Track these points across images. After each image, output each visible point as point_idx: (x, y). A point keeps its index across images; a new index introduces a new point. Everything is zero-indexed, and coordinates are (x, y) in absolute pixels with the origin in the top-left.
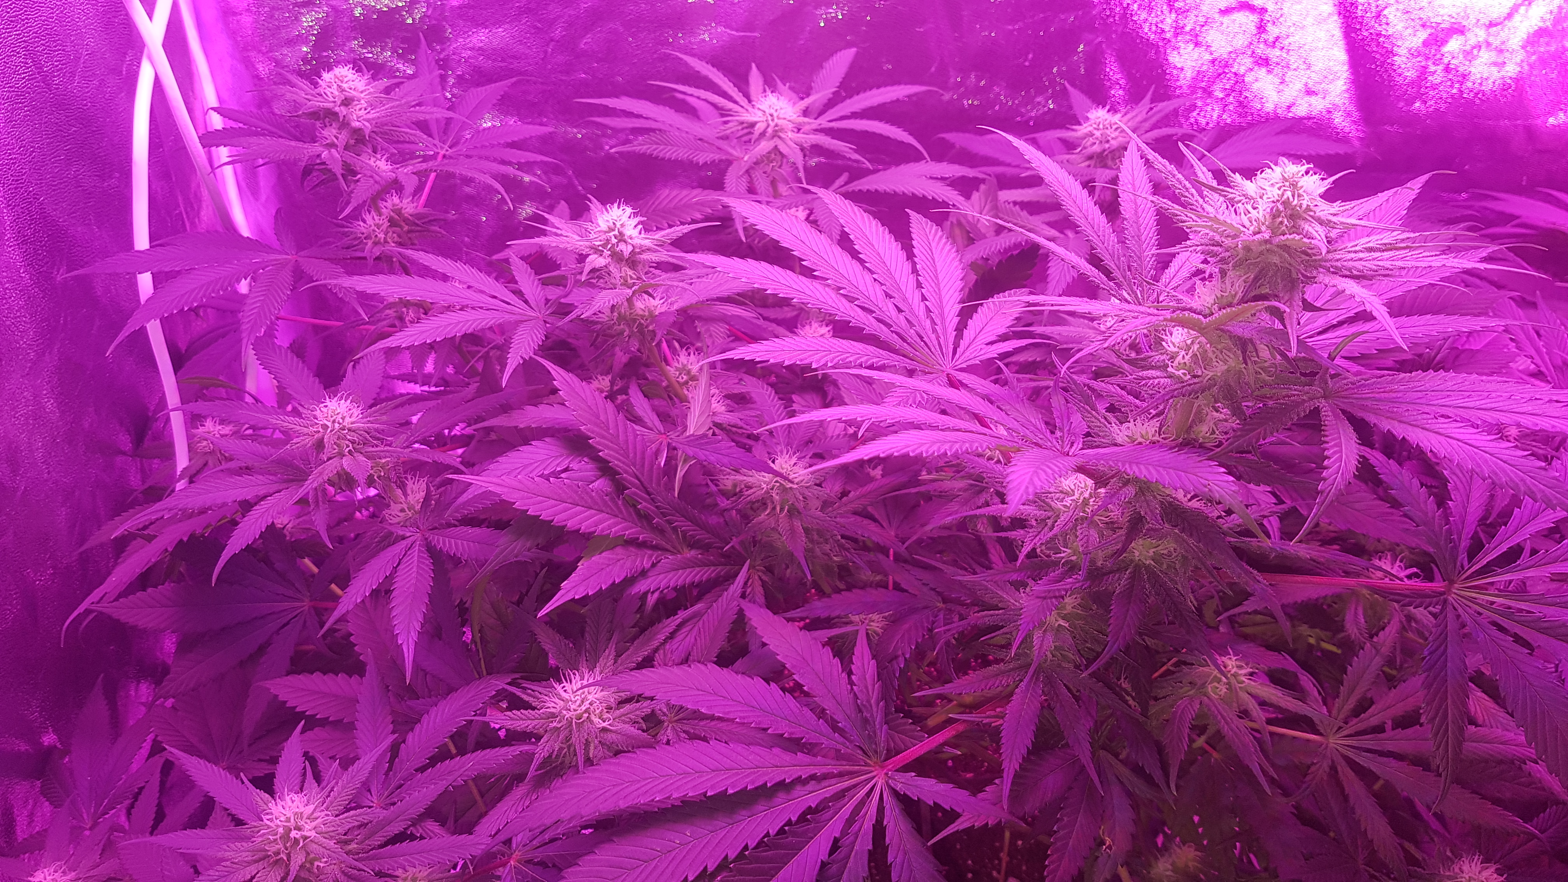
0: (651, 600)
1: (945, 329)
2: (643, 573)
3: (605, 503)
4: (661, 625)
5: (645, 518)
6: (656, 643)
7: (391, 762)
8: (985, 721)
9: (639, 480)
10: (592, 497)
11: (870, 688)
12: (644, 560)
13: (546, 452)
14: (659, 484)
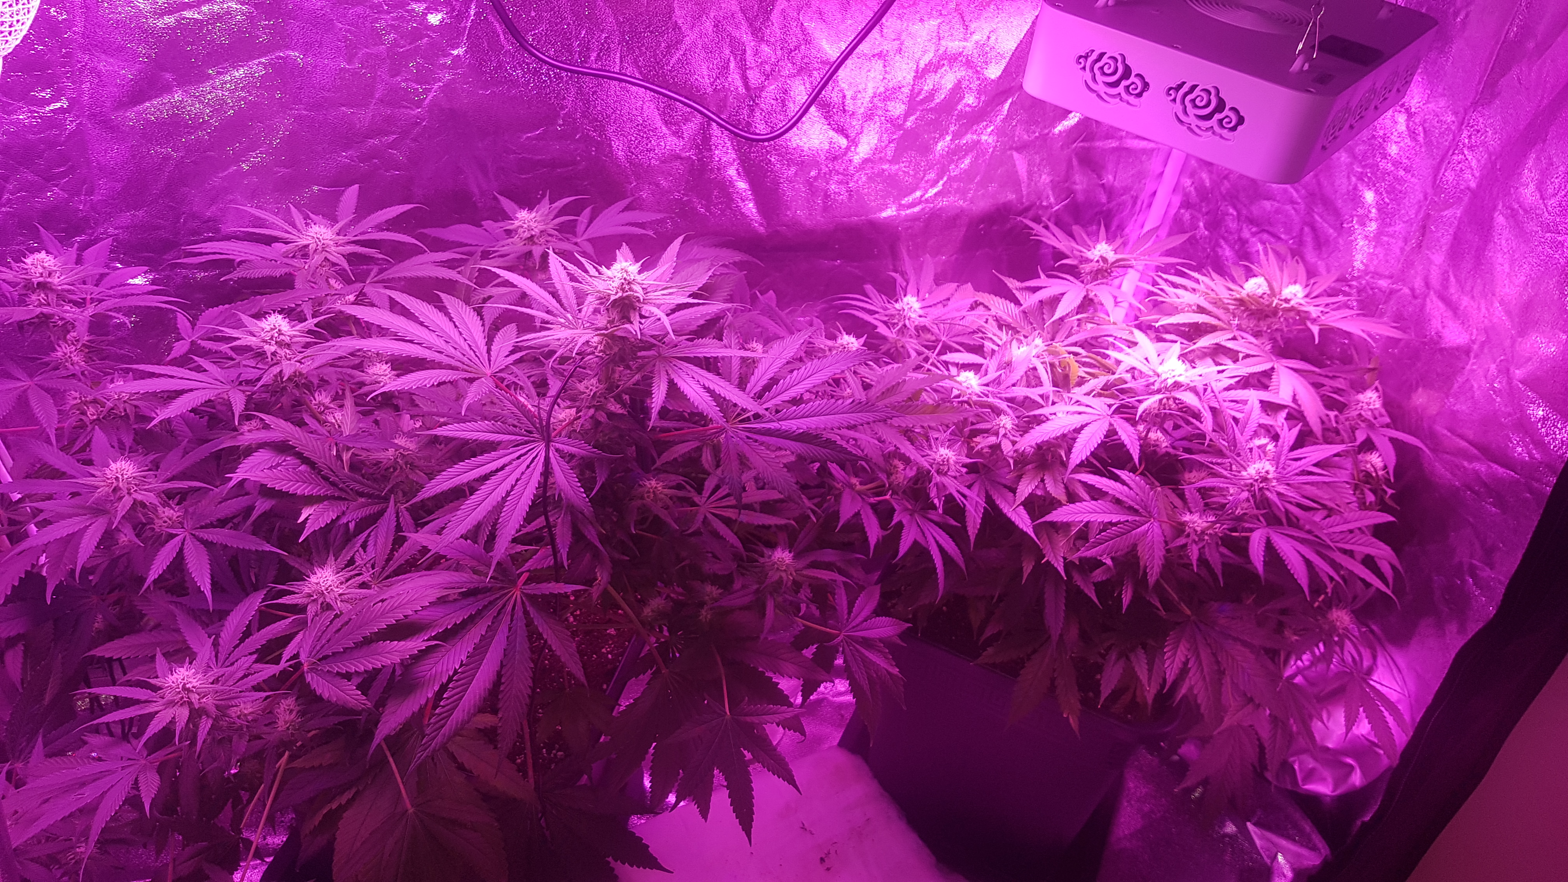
1: (481, 354)
2: (343, 513)
4: (357, 539)
5: (335, 485)
6: (356, 548)
7: (216, 648)
9: (326, 466)
10: (302, 476)
14: (336, 465)
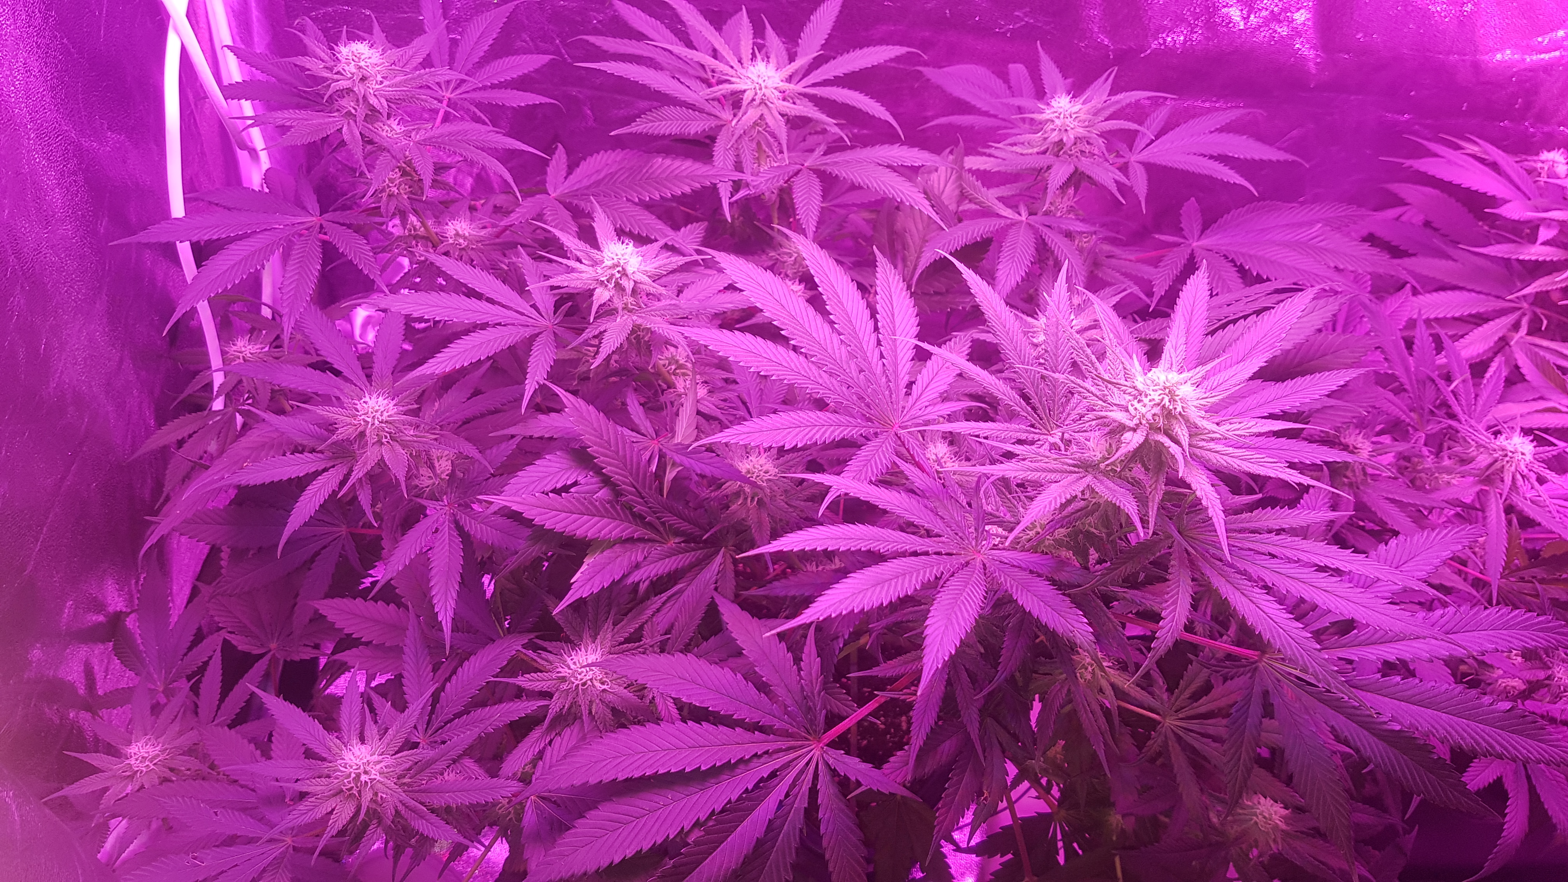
0: (643, 587)
1: (897, 386)
2: (637, 566)
3: (606, 509)
4: (649, 602)
5: (639, 518)
6: (644, 618)
7: (433, 706)
8: (903, 697)
9: (635, 488)
10: (595, 506)
11: (814, 681)
12: (637, 554)
13: (558, 465)
14: (650, 489)
